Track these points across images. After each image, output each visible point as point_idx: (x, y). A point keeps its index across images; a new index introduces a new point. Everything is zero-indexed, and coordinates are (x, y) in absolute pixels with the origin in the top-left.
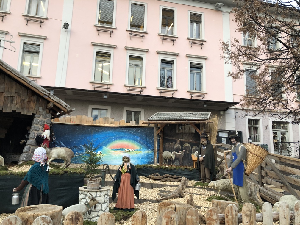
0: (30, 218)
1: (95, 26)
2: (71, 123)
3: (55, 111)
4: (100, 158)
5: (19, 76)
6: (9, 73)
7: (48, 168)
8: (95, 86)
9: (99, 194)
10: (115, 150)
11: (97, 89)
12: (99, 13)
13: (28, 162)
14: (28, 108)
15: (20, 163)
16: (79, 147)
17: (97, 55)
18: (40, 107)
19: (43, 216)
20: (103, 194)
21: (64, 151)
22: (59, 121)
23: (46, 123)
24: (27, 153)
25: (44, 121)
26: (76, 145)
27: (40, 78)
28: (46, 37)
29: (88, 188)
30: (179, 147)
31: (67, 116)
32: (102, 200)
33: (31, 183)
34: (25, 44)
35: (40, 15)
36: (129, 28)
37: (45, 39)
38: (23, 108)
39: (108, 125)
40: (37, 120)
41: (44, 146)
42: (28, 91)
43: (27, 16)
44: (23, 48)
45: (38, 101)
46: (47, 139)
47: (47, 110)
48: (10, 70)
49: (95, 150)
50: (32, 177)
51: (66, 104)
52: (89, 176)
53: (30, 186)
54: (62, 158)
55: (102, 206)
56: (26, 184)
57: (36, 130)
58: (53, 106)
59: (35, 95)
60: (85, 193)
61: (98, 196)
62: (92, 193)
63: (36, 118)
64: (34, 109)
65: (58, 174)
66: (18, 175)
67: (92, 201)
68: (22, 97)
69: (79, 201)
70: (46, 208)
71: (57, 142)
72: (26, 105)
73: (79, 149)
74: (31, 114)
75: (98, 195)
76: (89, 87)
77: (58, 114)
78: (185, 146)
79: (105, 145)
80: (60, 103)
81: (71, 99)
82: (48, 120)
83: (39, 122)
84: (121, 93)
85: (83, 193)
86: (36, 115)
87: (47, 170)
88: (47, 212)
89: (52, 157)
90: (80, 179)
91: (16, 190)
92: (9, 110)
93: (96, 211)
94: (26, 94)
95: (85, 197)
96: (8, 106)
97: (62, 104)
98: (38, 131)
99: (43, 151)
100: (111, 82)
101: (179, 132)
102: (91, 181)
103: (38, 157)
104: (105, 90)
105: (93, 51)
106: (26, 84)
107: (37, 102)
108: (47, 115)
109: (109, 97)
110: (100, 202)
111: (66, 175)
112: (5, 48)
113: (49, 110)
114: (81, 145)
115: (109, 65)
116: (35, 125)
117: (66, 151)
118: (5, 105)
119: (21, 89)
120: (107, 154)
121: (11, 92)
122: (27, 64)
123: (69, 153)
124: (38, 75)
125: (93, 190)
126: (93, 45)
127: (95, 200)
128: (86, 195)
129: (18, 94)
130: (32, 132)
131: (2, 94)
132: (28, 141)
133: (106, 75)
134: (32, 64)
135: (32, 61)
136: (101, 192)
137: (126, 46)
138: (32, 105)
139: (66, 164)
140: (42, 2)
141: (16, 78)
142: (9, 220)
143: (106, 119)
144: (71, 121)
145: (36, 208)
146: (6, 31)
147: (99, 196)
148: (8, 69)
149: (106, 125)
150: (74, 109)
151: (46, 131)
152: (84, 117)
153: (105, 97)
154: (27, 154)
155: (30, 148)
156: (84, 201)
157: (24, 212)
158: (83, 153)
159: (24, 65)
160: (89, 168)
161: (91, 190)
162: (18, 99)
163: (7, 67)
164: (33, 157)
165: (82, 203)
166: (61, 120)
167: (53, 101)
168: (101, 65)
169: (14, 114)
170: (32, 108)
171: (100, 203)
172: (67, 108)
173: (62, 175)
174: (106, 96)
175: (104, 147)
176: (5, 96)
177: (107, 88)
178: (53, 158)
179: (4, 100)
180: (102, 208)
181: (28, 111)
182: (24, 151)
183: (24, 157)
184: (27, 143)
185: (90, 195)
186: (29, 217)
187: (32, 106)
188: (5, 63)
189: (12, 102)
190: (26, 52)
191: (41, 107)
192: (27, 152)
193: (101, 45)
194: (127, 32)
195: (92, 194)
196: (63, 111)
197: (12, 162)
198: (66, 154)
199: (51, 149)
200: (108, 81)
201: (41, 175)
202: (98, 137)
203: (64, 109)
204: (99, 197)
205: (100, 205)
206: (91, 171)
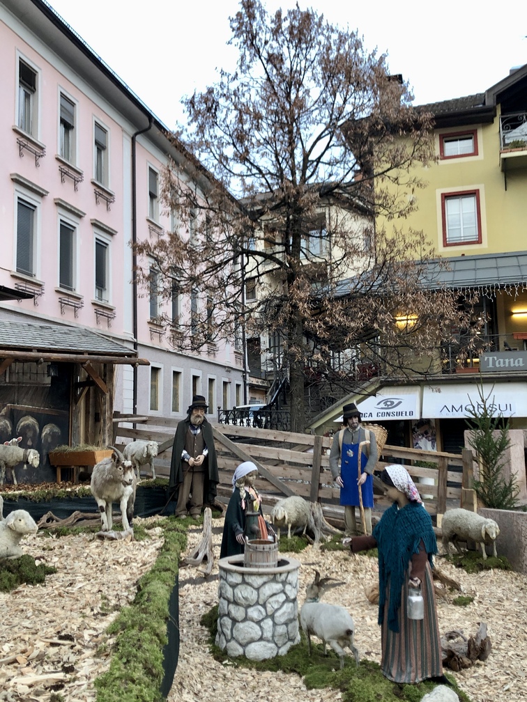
30: (6, 428)
78: (22, 424)
101: (7, 380)
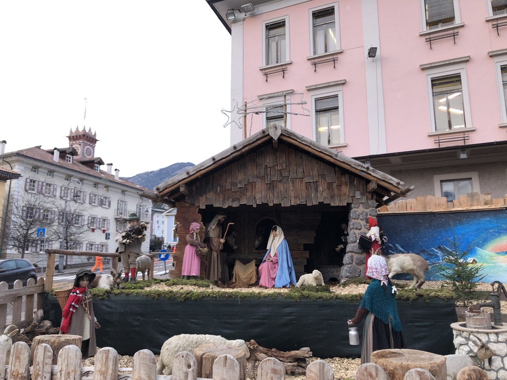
0: (397, 370)
1: (421, 35)
2: (409, 211)
3: (381, 194)
4: (477, 270)
5: (320, 150)
6: (306, 148)
7: (394, 288)
8: (439, 140)
9: (493, 337)
10: (504, 255)
11: (443, 145)
12: (426, 10)
13: (354, 280)
14: (340, 196)
15: (343, 281)
16: (430, 251)
17: (433, 85)
18: (356, 192)
19: (419, 370)
20: (501, 338)
21: (410, 259)
22: (388, 210)
23: (370, 215)
24: (350, 265)
25: (367, 213)
26: (424, 248)
27: (346, 146)
28: (345, 80)
29: (468, 325)
31: (400, 201)
32: (501, 350)
33: (372, 313)
34: (317, 100)
35: (331, 50)
36: (490, 14)
37: (343, 84)
38: (332, 197)
39: (480, 207)
40: (355, 212)
41: (376, 252)
42: (335, 170)
43: (314, 59)
44: (316, 108)
45: (351, 182)
46: (376, 241)
47: (368, 194)
48: (308, 144)
49: (464, 255)
50: (372, 303)
51: (397, 181)
52: (462, 304)
53: (371, 318)
54: (409, 272)
55: (502, 361)
56: (365, 314)
57: (357, 229)
58: (376, 187)
59: (346, 174)
60: (465, 334)
61: (492, 342)
62: (479, 336)
63: (354, 209)
64: (349, 196)
65: (408, 299)
66: (346, 299)
67: (483, 351)
68: (329, 180)
69: (456, 349)
70: (416, 355)
71: (391, 245)
72: (336, 192)
73: (431, 255)
74: (346, 205)
75: (492, 340)
76: (430, 145)
77: (386, 198)
79: (481, 246)
80: (387, 180)
81: (400, 171)
82: (373, 210)
83: (359, 216)
84: (496, 142)
85: (460, 335)
86: (352, 205)
87: (393, 292)
88: (422, 363)
89: (392, 270)
90: (449, 309)
91: (351, 323)
92: (315, 203)
93: (493, 370)
94: (333, 174)
95: (466, 342)
96: (312, 196)
97: (391, 182)
98: (360, 229)
99: (380, 262)
100: (471, 126)
102: (472, 314)
103: (375, 270)
104: (461, 143)
105: (426, 79)
106: (332, 160)
107: (350, 185)
108: (370, 202)
109: (470, 155)
110: (498, 353)
111: (420, 300)
112: (297, 114)
113: (371, 195)
114: (433, 248)
115: (460, 95)
116: (353, 220)
117: (413, 260)
118: (308, 196)
119: (325, 168)
120: (488, 263)
121: (313, 175)
122: (323, 129)
123: (419, 263)
124: (342, 143)
125: (480, 330)
126: (423, 69)
127: (488, 349)
128: (468, 339)
129: (323, 176)
130: (352, 232)
131: (303, 180)
132: (347, 246)
133: (457, 115)
134: (332, 127)
135: (329, 124)
136: (497, 334)
137: (491, 51)
138: (345, 189)
139: (417, 283)
140: (330, 30)
141: (317, 153)
142: (366, 369)
143: (472, 196)
144: (409, 207)
145: (400, 354)
146: (291, 90)
147: (494, 342)
148: (305, 143)
149: (475, 208)
150: (412, 187)
151: (372, 228)
152: (429, 197)
153: (463, 156)
154: (350, 267)
155: (352, 257)
156: (466, 348)
157: (384, 359)
158: (439, 262)
159: (320, 132)
160: (458, 288)
161: (477, 330)
162: (324, 184)
163: (302, 141)
164: (368, 271)
165: (462, 352)
166: (391, 208)
167: (375, 179)
168: (443, 100)
169: (322, 207)
170: (345, 195)
171: (498, 356)
172: (400, 186)
173: (414, 300)
174: (463, 153)
175: (478, 248)
176: (306, 183)
177: (463, 139)
178: (394, 271)
179: (306, 188)
180: (504, 365)
181: (341, 201)
182: (344, 262)
183: (346, 271)
184: (347, 250)
185: (476, 339)
186: (395, 368)
187: (344, 191)
188: (299, 136)
189: (316, 190)
190: (319, 111)
191: (358, 191)
192: (350, 263)
193: (438, 64)
194: (487, 24)
195: (480, 338)
196: (394, 192)
197: (329, 280)
198: (414, 265)
199: (389, 258)
200: (463, 126)
201: (385, 300)
202: (462, 232)
203: (396, 190)
204: (494, 344)
205: (500, 359)
206: (464, 295)
